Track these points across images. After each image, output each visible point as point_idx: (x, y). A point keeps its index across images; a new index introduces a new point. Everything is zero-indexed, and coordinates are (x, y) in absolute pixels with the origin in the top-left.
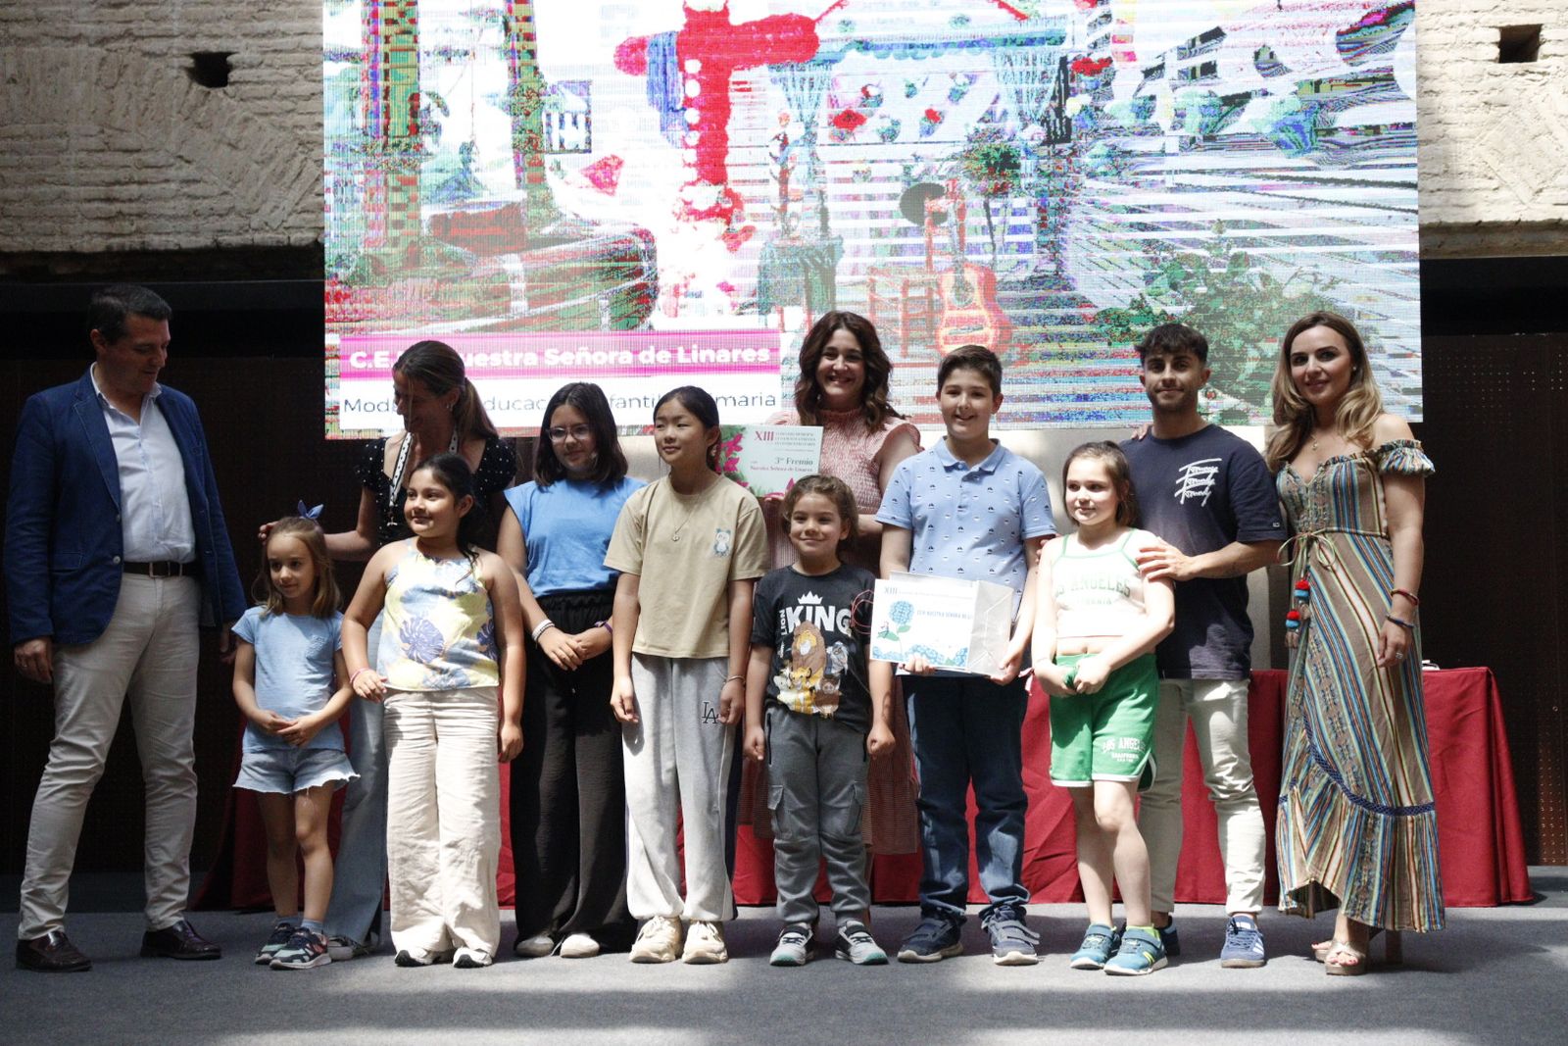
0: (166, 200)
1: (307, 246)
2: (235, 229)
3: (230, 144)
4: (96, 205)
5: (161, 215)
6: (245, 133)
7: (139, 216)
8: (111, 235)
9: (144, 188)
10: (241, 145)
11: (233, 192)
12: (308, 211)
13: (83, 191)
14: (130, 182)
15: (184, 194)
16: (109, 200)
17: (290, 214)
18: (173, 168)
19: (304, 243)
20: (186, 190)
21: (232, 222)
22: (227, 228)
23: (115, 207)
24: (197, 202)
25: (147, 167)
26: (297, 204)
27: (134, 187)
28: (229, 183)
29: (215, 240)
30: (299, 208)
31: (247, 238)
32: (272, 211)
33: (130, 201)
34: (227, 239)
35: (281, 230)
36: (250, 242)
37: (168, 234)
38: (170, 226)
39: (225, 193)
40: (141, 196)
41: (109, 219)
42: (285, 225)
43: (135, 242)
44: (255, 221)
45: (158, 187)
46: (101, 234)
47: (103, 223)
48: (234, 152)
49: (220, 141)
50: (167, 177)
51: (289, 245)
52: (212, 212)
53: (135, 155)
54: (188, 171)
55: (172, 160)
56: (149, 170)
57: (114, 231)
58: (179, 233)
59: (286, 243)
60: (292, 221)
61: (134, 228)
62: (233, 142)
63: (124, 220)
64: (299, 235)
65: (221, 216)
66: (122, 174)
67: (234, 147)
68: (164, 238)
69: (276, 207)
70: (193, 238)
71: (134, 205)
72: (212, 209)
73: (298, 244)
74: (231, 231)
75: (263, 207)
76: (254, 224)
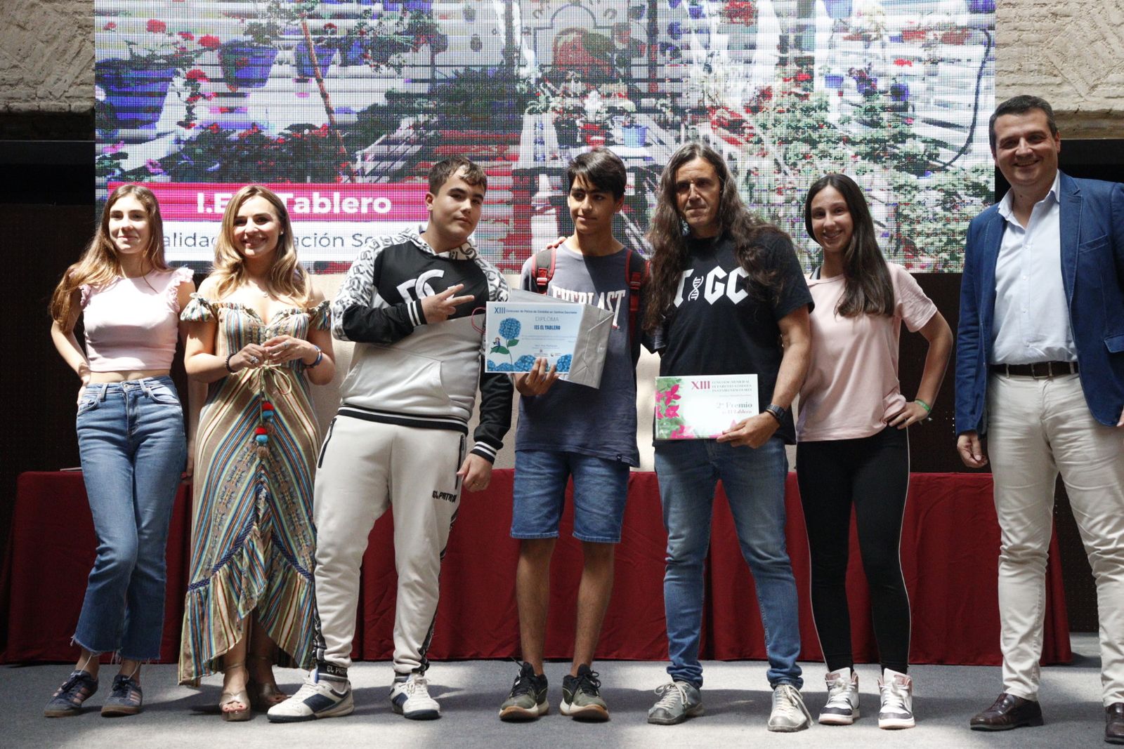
1: (85, 113)
2: (24, 97)
3: (19, 26)
6: (32, 17)
10: (29, 26)
11: (22, 66)
12: (86, 84)
17: (70, 86)
19: (83, 110)
21: (21, 91)
22: (14, 96)
26: (77, 77)
28: (19, 58)
29: (7, 106)
30: (78, 81)
31: (33, 105)
32: (55, 83)
34: (16, 105)
35: (63, 98)
36: (37, 109)
39: (15, 66)
42: (67, 94)
44: (41, 91)
48: (23, 33)
49: (10, 23)
51: (70, 111)
52: (5, 82)
59: (67, 110)
60: (72, 91)
62: (22, 24)
64: (78, 103)
65: (11, 85)
67: (23, 28)
69: (59, 80)
72: (4, 79)
73: (77, 111)
74: (20, 99)
75: (48, 79)
76: (40, 93)
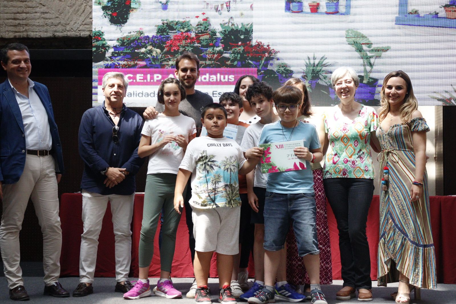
0: (36, 19)
1: (86, 37)
2: (61, 30)
4: (10, 21)
5: (34, 25)
7: (26, 25)
8: (16, 32)
9: (28, 15)
11: (60, 17)
12: (87, 24)
13: (6, 16)
14: (23, 13)
15: (42, 18)
16: (15, 19)
17: (80, 26)
18: (38, 8)
19: (86, 36)
20: (43, 16)
21: (60, 28)
23: (17, 22)
24: (47, 20)
25: (29, 7)
26: (83, 22)
27: (24, 14)
28: (59, 14)
29: (54, 35)
30: (84, 23)
31: (65, 34)
32: (74, 24)
33: (23, 19)
34: (58, 34)
35: (77, 31)
36: (66, 35)
37: (36, 32)
38: (37, 29)
39: (57, 17)
40: (26, 18)
41: (15, 26)
42: (79, 29)
43: (24, 35)
44: (68, 28)
45: (33, 15)
46: (12, 32)
47: (13, 27)
48: (60, 3)
50: (37, 11)
51: (80, 36)
52: (52, 24)
53: (25, 3)
54: (44, 9)
55: (38, 5)
56: (30, 8)
57: (17, 31)
58: (40, 31)
59: (79, 36)
60: (81, 28)
61: (24, 29)
63: (21, 26)
64: (84, 33)
65: (55, 25)
66: (20, 10)
68: (35, 33)
69: (76, 23)
70: (46, 34)
71: (24, 21)
72: (52, 23)
73: (83, 36)
74: (59, 31)
75: (71, 23)
76: (67, 29)
